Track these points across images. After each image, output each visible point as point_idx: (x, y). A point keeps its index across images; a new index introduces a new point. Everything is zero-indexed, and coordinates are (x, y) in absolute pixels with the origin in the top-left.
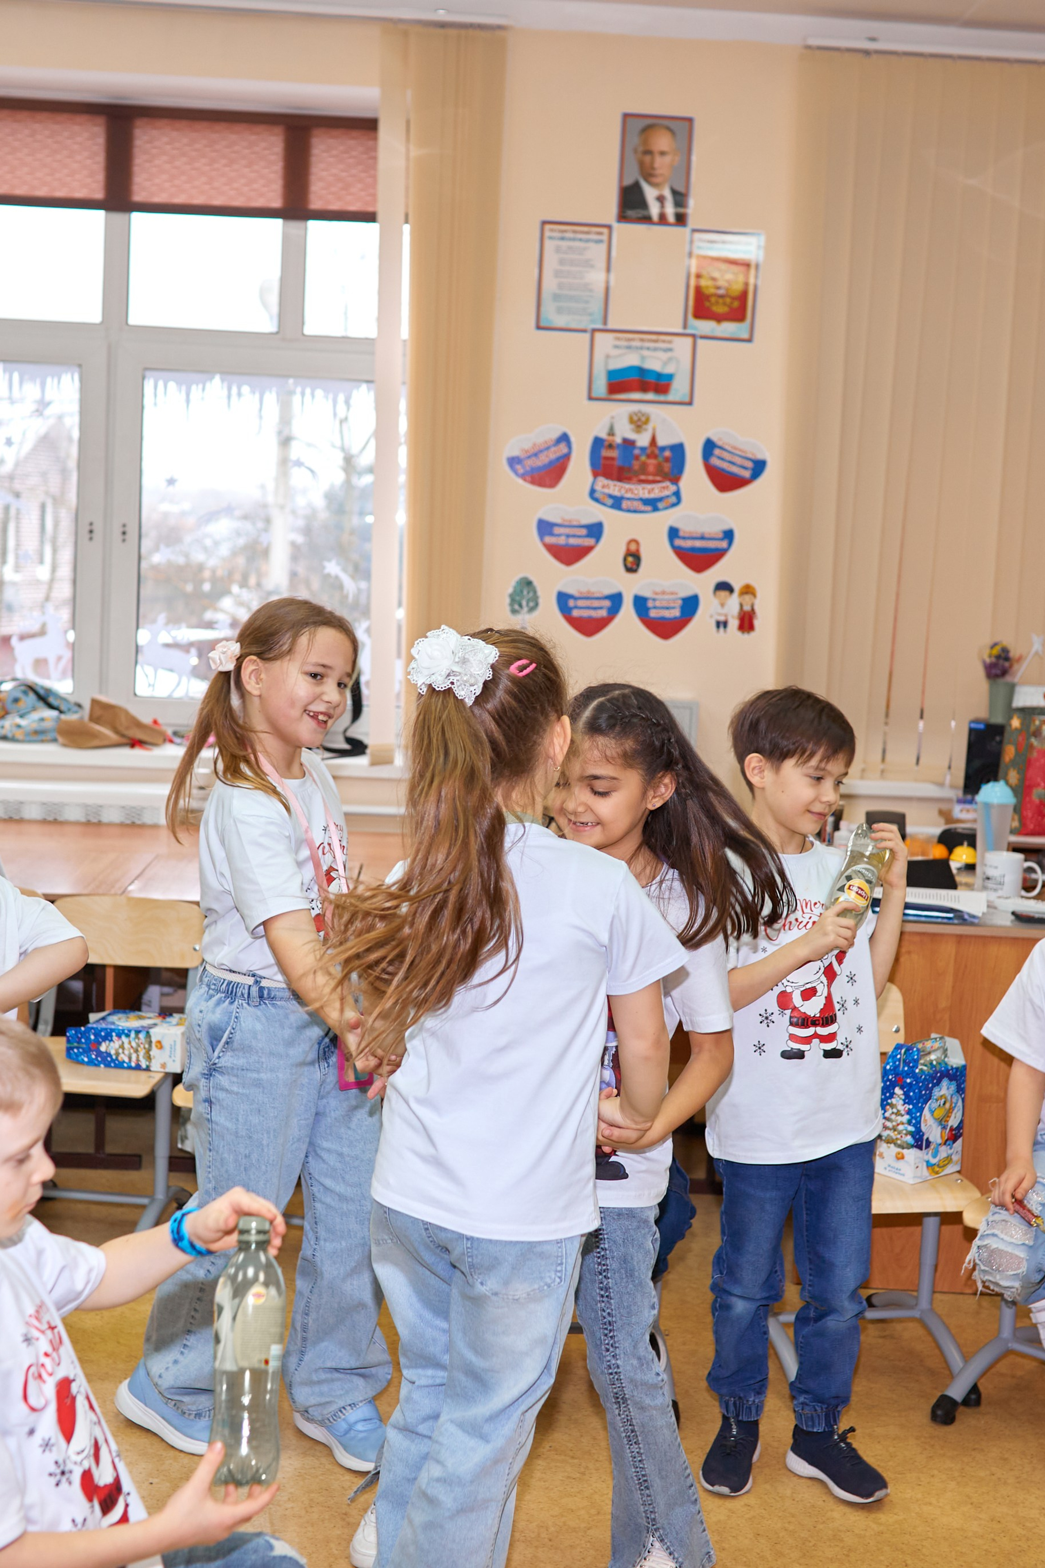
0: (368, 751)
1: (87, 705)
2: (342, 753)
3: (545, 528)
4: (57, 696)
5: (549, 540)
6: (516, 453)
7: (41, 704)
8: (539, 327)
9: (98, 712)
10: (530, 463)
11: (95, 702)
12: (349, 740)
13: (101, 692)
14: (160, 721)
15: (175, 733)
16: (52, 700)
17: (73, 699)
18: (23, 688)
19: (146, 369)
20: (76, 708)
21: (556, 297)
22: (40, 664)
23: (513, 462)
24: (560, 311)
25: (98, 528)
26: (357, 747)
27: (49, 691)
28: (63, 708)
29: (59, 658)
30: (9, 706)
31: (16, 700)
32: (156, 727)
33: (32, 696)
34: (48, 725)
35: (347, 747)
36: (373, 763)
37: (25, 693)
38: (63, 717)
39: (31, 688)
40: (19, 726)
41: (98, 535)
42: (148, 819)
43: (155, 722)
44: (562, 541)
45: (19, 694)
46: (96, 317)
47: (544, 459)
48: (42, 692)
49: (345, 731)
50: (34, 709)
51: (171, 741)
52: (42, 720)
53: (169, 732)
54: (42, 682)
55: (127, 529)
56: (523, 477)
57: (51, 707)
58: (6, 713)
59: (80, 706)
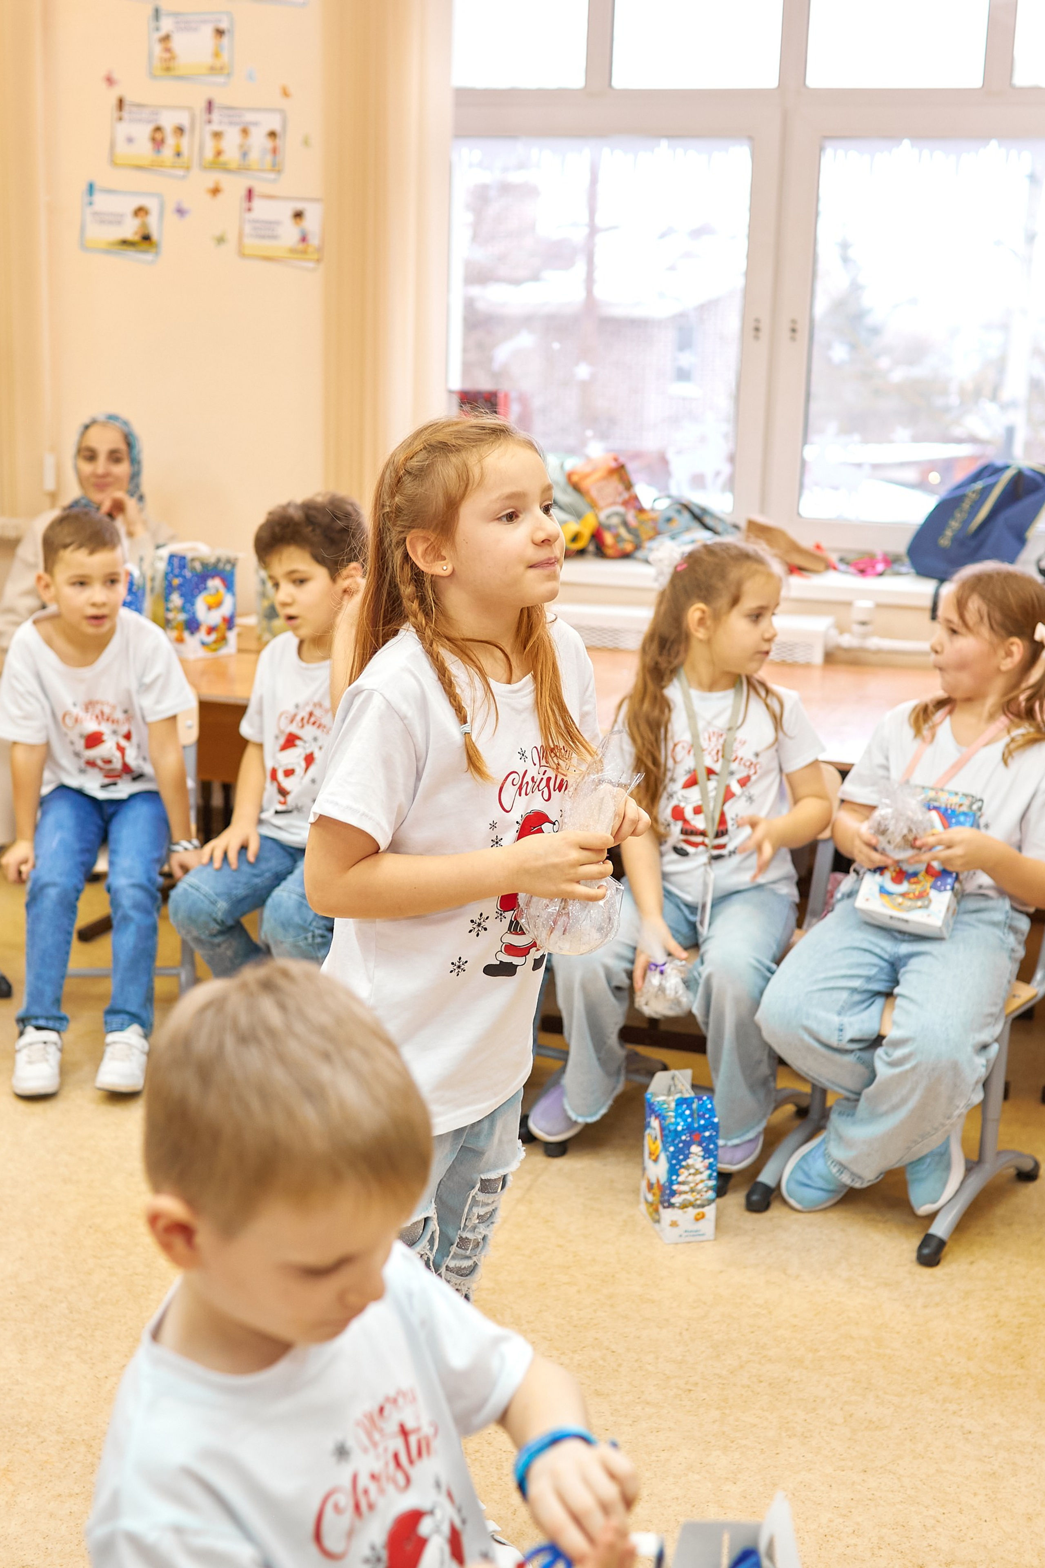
1: (744, 524)
4: (713, 516)
7: (695, 524)
9: (754, 534)
11: (752, 523)
13: (762, 511)
14: (824, 544)
15: (842, 560)
16: (708, 521)
17: (730, 519)
18: (679, 507)
19: (826, 138)
20: (734, 530)
22: (698, 481)
25: (765, 326)
27: (704, 511)
28: (719, 528)
29: (718, 474)
30: (662, 526)
31: (669, 520)
32: (818, 553)
33: (686, 515)
37: (679, 512)
39: (686, 507)
41: (765, 334)
42: (800, 657)
43: (818, 547)
45: (672, 514)
46: (769, 80)
48: (697, 511)
50: (688, 529)
51: (835, 569)
53: (834, 558)
54: (698, 498)
55: (798, 327)
57: (707, 527)
58: (657, 533)
59: (736, 527)
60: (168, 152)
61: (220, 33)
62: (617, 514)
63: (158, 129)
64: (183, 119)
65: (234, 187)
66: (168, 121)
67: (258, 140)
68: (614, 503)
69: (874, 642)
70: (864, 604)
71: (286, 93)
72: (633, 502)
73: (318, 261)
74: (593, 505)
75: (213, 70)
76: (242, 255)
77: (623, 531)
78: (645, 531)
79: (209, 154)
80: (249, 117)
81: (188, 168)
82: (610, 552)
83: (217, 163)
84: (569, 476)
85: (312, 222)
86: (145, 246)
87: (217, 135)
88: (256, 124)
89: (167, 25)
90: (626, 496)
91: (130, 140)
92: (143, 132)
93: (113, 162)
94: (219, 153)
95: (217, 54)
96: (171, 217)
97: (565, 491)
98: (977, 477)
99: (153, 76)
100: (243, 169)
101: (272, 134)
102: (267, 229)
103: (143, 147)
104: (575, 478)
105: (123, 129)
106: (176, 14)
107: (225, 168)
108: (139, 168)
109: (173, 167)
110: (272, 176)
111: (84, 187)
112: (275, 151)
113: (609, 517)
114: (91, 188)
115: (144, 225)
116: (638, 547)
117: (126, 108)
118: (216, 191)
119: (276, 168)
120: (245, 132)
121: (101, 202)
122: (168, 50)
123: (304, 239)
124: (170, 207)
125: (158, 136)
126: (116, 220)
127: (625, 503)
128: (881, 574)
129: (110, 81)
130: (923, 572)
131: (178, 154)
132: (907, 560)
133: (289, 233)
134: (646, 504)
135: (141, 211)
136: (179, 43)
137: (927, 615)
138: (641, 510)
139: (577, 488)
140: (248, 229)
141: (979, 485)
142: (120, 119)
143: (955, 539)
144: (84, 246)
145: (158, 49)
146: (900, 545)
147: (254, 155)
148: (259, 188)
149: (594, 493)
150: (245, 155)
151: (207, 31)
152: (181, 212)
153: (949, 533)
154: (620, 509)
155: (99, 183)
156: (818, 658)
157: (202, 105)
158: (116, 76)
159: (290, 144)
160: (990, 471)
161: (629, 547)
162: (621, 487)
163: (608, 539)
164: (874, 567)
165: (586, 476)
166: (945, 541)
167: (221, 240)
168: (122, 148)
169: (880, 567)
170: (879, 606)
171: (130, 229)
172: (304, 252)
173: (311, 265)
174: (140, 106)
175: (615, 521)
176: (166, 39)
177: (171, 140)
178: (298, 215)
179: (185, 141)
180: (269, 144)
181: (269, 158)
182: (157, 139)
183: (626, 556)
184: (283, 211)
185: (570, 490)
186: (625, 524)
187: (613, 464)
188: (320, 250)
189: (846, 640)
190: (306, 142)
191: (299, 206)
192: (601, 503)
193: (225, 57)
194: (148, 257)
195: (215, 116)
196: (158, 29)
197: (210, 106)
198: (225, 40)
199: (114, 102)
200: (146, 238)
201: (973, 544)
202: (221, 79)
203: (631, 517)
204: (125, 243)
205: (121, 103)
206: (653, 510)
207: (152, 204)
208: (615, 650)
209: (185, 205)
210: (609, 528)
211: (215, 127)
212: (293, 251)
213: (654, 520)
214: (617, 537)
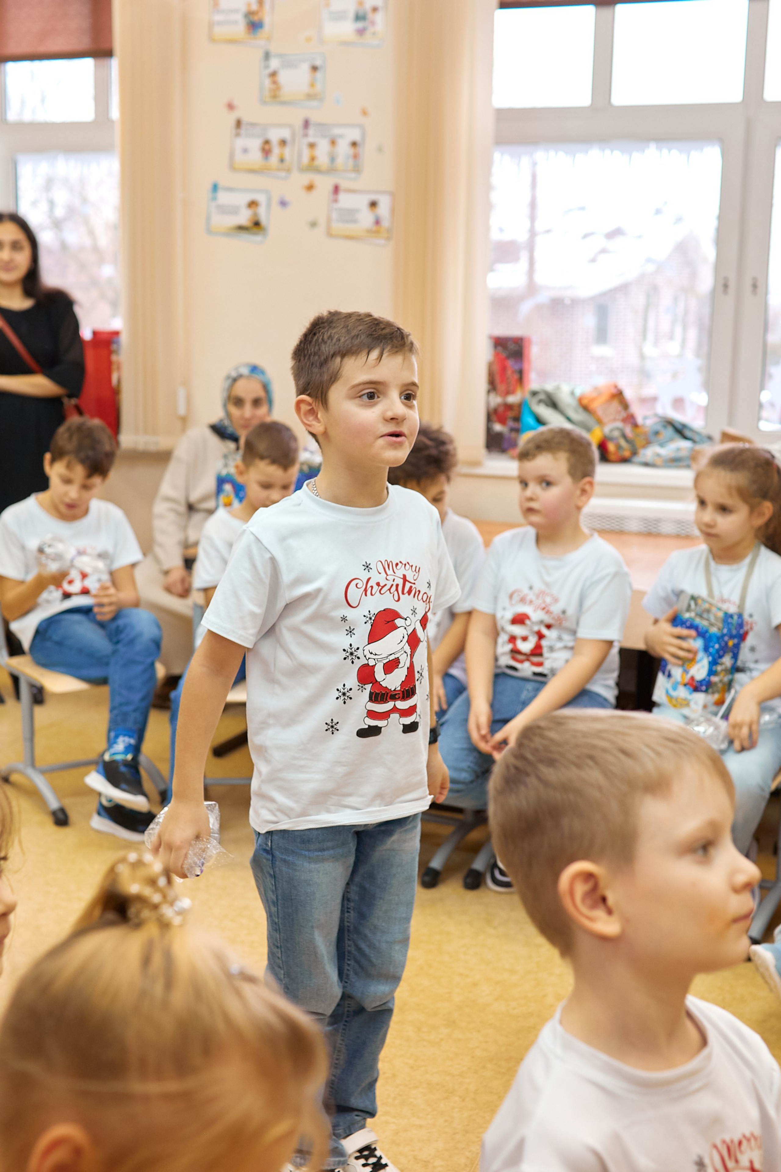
1: (718, 438)
4: (691, 430)
7: (677, 437)
11: (725, 435)
13: (730, 425)
16: (688, 433)
17: (705, 432)
18: (663, 423)
20: (707, 440)
22: (678, 402)
25: (732, 284)
27: (684, 426)
28: (697, 439)
30: (652, 437)
31: (657, 433)
33: (670, 429)
34: (683, 454)
37: (665, 427)
38: (697, 446)
39: (670, 423)
40: (658, 455)
41: (732, 289)
45: (659, 428)
46: (736, 96)
48: (679, 427)
50: (671, 440)
52: (678, 450)
54: (679, 417)
55: (758, 283)
57: (687, 438)
58: (648, 443)
59: (710, 438)
60: (274, 159)
61: (315, 69)
62: (618, 429)
63: (267, 142)
64: (286, 134)
65: (324, 183)
66: (275, 136)
67: (343, 148)
68: (615, 420)
71: (365, 113)
72: (630, 419)
73: (388, 239)
74: (600, 422)
75: (310, 97)
76: (330, 234)
77: (623, 443)
78: (639, 442)
79: (305, 160)
80: (337, 131)
81: (289, 171)
82: (612, 457)
83: (312, 167)
84: (580, 401)
85: (384, 210)
86: (255, 230)
87: (312, 146)
88: (341, 136)
89: (274, 64)
90: (623, 414)
91: (245, 151)
92: (255, 144)
93: (233, 167)
94: (313, 159)
95: (312, 85)
96: (276, 208)
97: (576, 411)
99: (263, 102)
100: (331, 170)
101: (354, 144)
102: (349, 216)
103: (255, 157)
104: (585, 402)
105: (241, 143)
106: (280, 56)
107: (317, 170)
108: (252, 171)
109: (278, 170)
110: (353, 175)
111: (209, 186)
112: (356, 157)
113: (612, 430)
114: (215, 188)
115: (255, 214)
116: (634, 453)
117: (243, 127)
118: (310, 188)
119: (357, 169)
120: (333, 143)
121: (223, 197)
122: (275, 82)
123: (377, 222)
124: (275, 200)
125: (267, 147)
126: (234, 210)
127: (624, 420)
129: (231, 107)
131: (282, 160)
133: (366, 218)
134: (640, 421)
135: (253, 204)
136: (283, 77)
138: (635, 425)
139: (586, 408)
140: (334, 215)
142: (238, 135)
144: (210, 231)
145: (267, 82)
147: (340, 161)
148: (343, 184)
149: (600, 413)
150: (333, 159)
151: (305, 68)
152: (283, 203)
154: (620, 424)
155: (222, 183)
157: (299, 124)
158: (236, 103)
159: (368, 152)
161: (627, 454)
162: (620, 408)
163: (611, 447)
165: (593, 400)
167: (313, 224)
168: (239, 157)
171: (244, 217)
172: (377, 232)
173: (382, 242)
174: (253, 125)
175: (616, 434)
176: (273, 74)
177: (276, 151)
178: (373, 204)
179: (287, 152)
180: (351, 151)
181: (351, 162)
182: (266, 150)
183: (624, 460)
184: (362, 202)
185: (581, 410)
186: (624, 436)
187: (614, 391)
188: (389, 231)
190: (380, 149)
191: (373, 197)
192: (605, 420)
193: (319, 87)
194: (258, 238)
195: (311, 131)
196: (267, 67)
197: (306, 124)
198: (319, 75)
199: (232, 122)
200: (257, 224)
202: (314, 103)
203: (628, 431)
204: (241, 228)
205: (239, 124)
206: (643, 426)
207: (261, 198)
208: (621, 532)
209: (287, 198)
210: (611, 439)
211: (311, 139)
212: (369, 231)
213: (645, 434)
214: (619, 447)
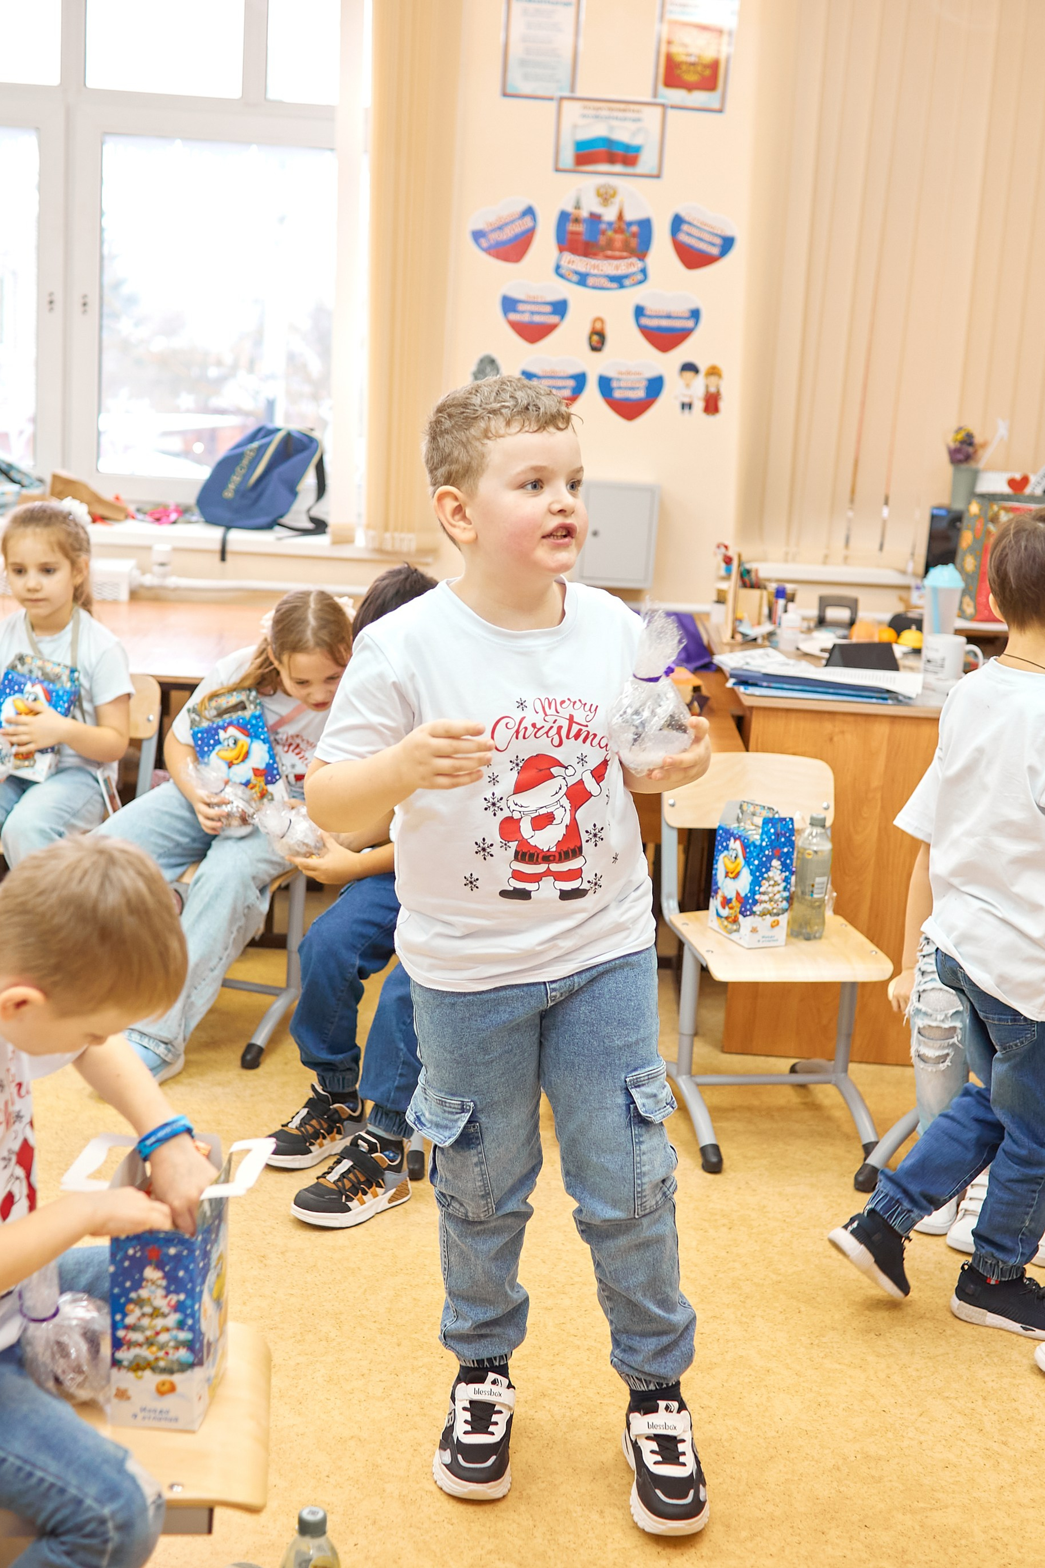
0: (329, 530)
1: (48, 479)
2: (305, 532)
3: (509, 304)
4: (19, 471)
5: (513, 317)
6: (480, 226)
7: (2, 478)
8: (505, 95)
9: (59, 487)
10: (495, 237)
11: (56, 478)
12: (313, 520)
13: (64, 466)
14: (123, 497)
15: (138, 510)
16: (13, 474)
17: (35, 473)
19: (106, 133)
20: (38, 483)
21: (523, 63)
23: (477, 235)
24: (526, 77)
25: (58, 298)
26: (319, 526)
27: (10, 466)
28: (25, 481)
29: (21, 433)
32: (118, 504)
34: (5, 499)
35: (310, 526)
36: (336, 542)
38: (25, 491)
41: (58, 306)
42: (110, 594)
43: (117, 498)
44: (525, 318)
46: (52, 78)
47: (508, 234)
49: (309, 510)
51: (133, 518)
53: (132, 508)
54: (3, 456)
55: (88, 300)
56: (488, 251)
57: (13, 481)
59: (41, 481)
69: (173, 581)
70: (161, 549)
98: (253, 438)
128: (174, 522)
130: (211, 520)
132: (196, 511)
137: (218, 557)
141: (255, 445)
143: (237, 491)
146: (190, 497)
153: (232, 486)
156: (124, 596)
160: (263, 433)
164: (168, 516)
166: (229, 494)
169: (173, 516)
170: (176, 550)
189: (148, 580)
201: (254, 495)
